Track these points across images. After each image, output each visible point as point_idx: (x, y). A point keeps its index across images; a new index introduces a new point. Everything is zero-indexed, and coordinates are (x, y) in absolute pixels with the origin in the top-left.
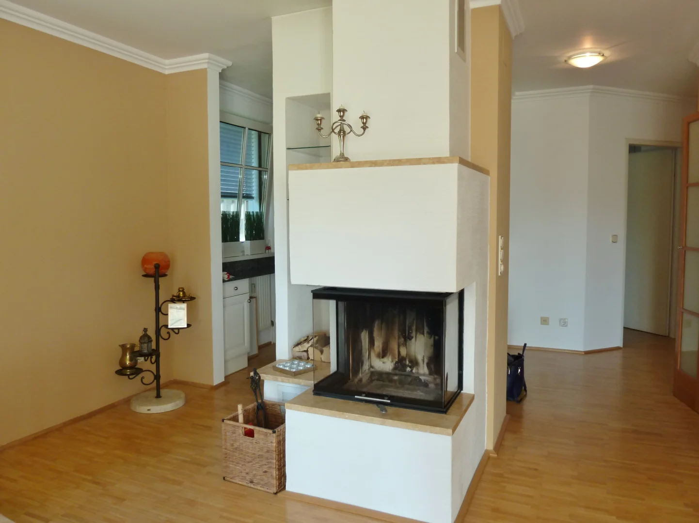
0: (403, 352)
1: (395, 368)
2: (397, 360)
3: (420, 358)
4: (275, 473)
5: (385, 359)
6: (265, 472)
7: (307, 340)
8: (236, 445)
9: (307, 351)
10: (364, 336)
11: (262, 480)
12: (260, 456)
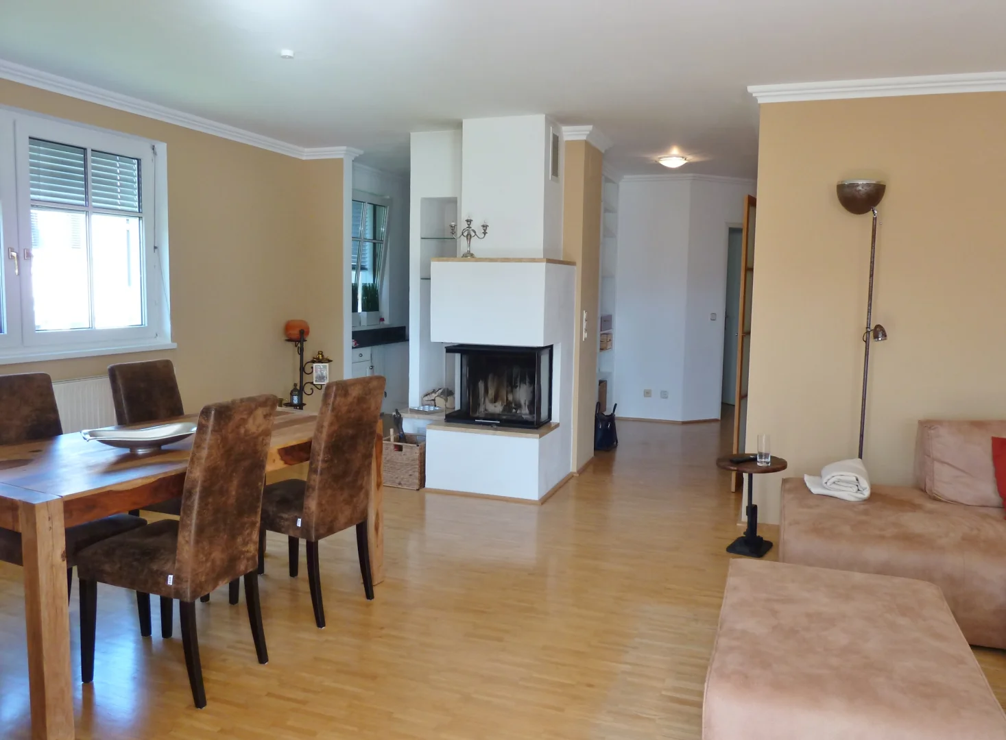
0: (510, 398)
1: (504, 410)
2: (505, 404)
3: (522, 402)
4: (417, 474)
5: (497, 404)
6: (411, 475)
7: (434, 391)
8: (388, 458)
9: (434, 400)
10: (481, 385)
11: (408, 481)
12: (407, 464)
